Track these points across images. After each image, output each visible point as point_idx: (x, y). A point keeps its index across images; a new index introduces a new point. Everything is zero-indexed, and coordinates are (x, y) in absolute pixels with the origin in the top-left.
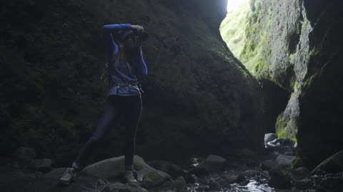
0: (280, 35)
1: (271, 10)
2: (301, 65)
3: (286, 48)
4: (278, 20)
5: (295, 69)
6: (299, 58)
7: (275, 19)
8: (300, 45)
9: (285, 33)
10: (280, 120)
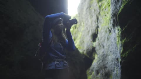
0: (88, 34)
1: (84, 24)
2: (99, 47)
3: (91, 40)
4: (87, 28)
5: (96, 49)
6: (98, 44)
7: (86, 27)
8: (98, 38)
9: (90, 34)
10: (88, 72)
